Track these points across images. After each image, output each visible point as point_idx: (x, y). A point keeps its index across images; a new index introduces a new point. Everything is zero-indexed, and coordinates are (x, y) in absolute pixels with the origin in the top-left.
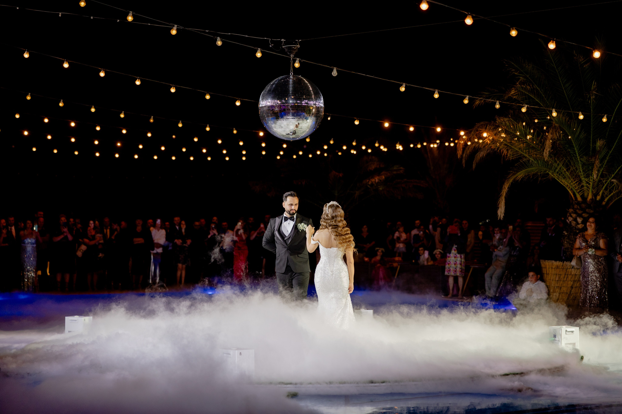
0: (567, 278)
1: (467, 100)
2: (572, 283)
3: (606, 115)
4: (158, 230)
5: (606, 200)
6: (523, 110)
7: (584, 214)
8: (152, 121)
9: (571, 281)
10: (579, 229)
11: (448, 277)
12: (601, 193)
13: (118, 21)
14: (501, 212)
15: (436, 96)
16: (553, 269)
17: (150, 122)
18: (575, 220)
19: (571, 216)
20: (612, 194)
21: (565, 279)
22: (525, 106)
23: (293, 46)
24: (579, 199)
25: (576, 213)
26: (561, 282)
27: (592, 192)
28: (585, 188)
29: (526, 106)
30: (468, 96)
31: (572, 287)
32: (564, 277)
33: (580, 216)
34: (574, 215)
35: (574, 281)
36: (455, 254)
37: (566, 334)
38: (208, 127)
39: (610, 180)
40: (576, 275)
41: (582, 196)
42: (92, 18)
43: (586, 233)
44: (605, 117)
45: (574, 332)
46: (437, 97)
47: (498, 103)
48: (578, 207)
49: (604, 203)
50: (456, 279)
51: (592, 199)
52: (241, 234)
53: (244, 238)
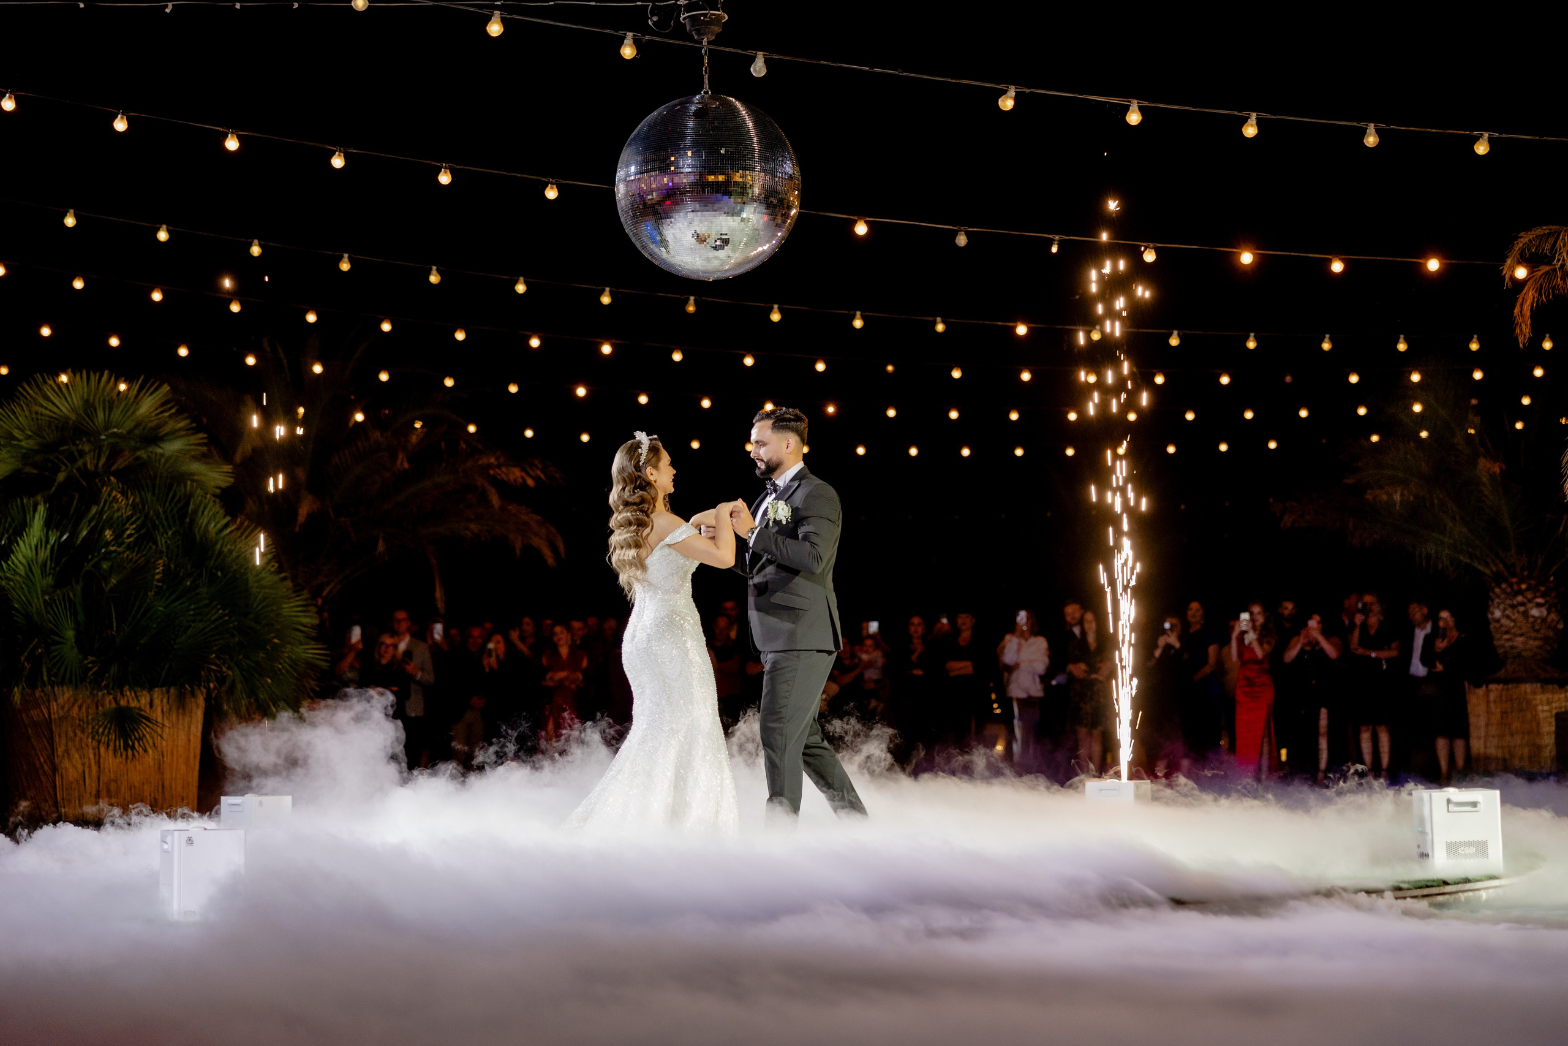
1: (1252, 126)
4: (1026, 640)
6: (1478, 148)
13: (296, 5)
15: (1134, 118)
22: (1482, 134)
23: (702, 15)
29: (1486, 135)
30: (1254, 115)
37: (1448, 811)
42: (238, 6)
45: (1478, 805)
46: (1137, 120)
47: (1371, 128)
52: (1250, 643)
53: (1259, 653)
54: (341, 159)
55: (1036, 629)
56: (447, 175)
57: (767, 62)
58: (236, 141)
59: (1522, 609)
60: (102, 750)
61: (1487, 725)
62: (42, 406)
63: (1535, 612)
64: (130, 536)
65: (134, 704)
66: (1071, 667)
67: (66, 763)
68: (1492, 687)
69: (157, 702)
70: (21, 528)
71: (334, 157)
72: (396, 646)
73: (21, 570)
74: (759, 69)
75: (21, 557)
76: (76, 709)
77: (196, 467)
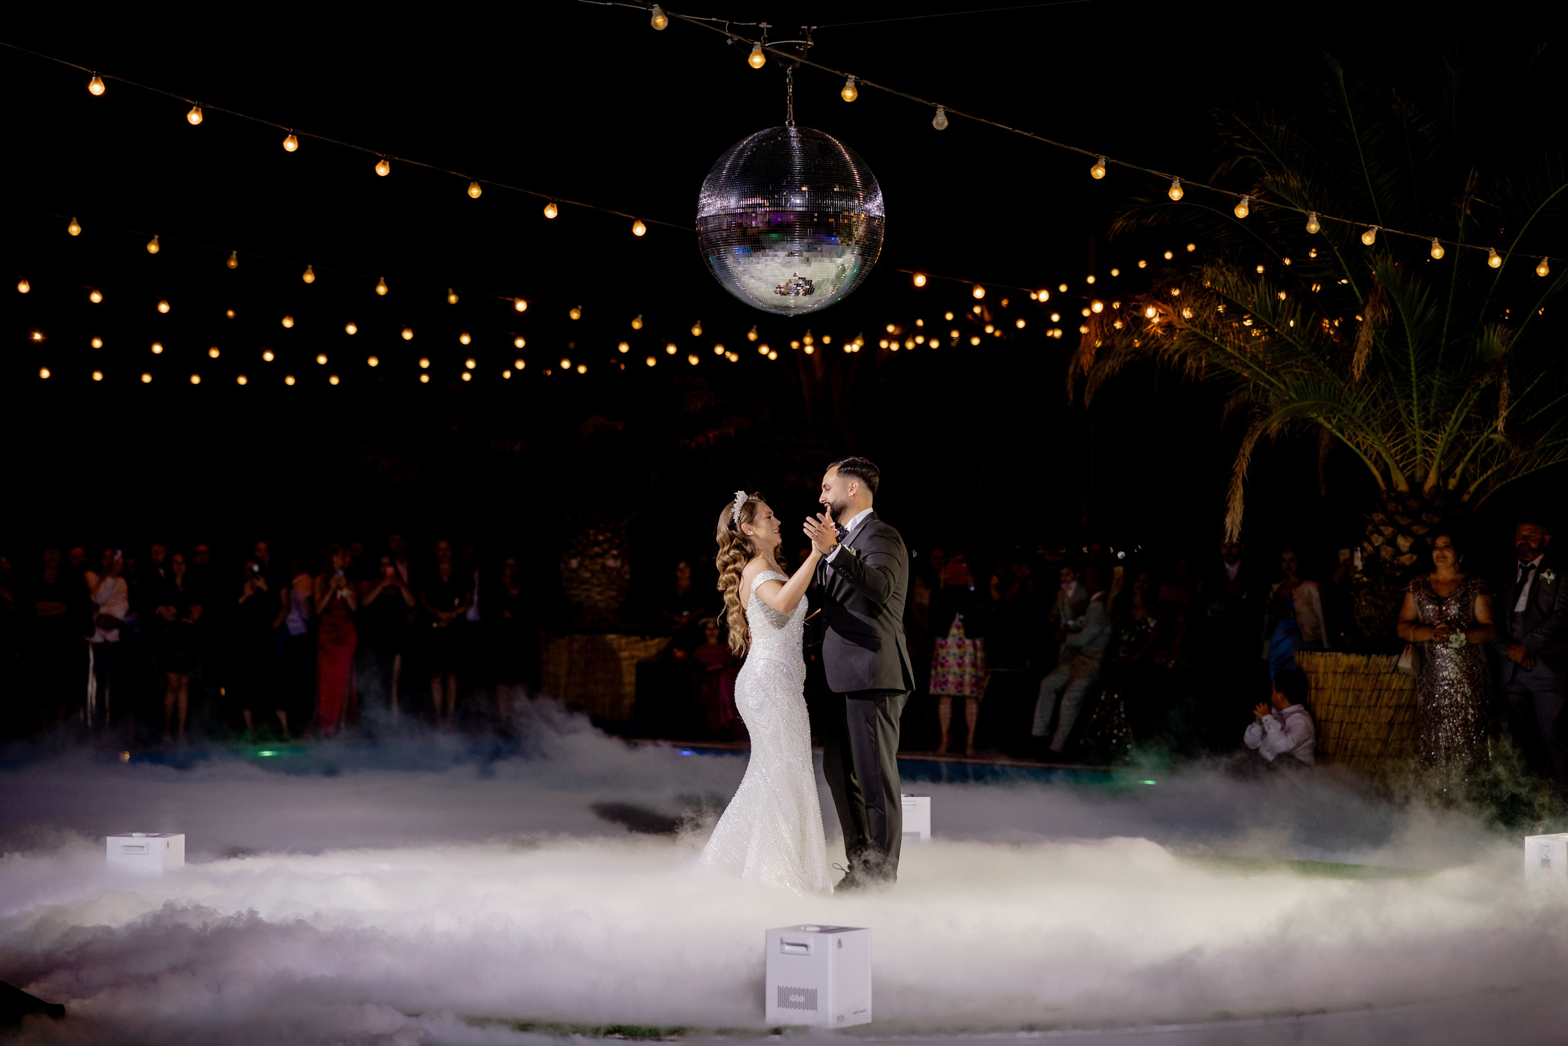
0: (1378, 698)
2: (1391, 712)
3: (1546, 258)
5: (1472, 488)
6: (1366, 238)
7: (1415, 528)
8: (233, 264)
9: (1390, 708)
10: (1402, 567)
11: (937, 699)
12: (1458, 471)
14: (1233, 522)
16: (1339, 677)
17: (229, 266)
18: (1391, 542)
19: (1381, 533)
20: (1489, 472)
21: (1373, 701)
22: (1373, 227)
23: (797, 44)
24: (1403, 487)
25: (1391, 522)
26: (1362, 711)
27: (1440, 466)
28: (1420, 456)
29: (1376, 228)
30: (1247, 197)
31: (1391, 724)
32: (1370, 698)
33: (1406, 532)
34: (1388, 531)
35: (1398, 708)
36: (960, 639)
38: (382, 285)
39: (1486, 434)
40: (1402, 690)
41: (1410, 480)
43: (1433, 577)
44: (1545, 263)
46: (1179, 196)
48: (1400, 508)
49: (1466, 497)
50: (958, 703)
51: (1436, 487)
54: (199, 115)
56: (294, 142)
58: (101, 85)
59: (599, 560)
63: (611, 563)
71: (191, 112)
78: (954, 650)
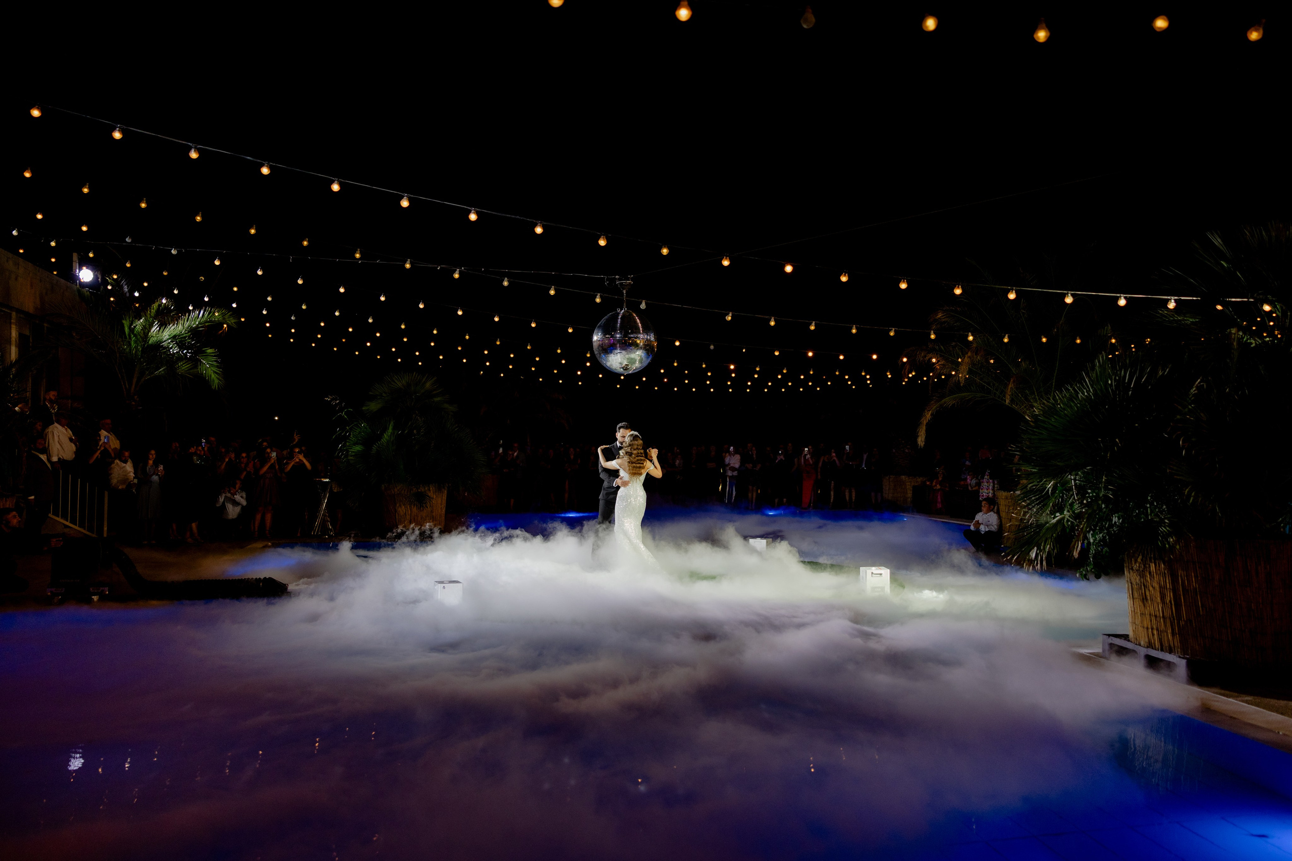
14: (921, 440)
36: (988, 480)
52: (808, 459)
53: (811, 462)
55: (736, 452)
57: (646, 304)
59: (902, 449)
60: (412, 507)
61: (889, 489)
62: (392, 384)
63: (907, 451)
64: (422, 432)
65: (423, 490)
66: (747, 465)
67: (400, 509)
68: (891, 476)
69: (431, 489)
70: (385, 429)
72: (513, 454)
73: (385, 444)
74: (643, 306)
75: (385, 440)
76: (403, 491)
77: (446, 406)
78: (986, 484)
